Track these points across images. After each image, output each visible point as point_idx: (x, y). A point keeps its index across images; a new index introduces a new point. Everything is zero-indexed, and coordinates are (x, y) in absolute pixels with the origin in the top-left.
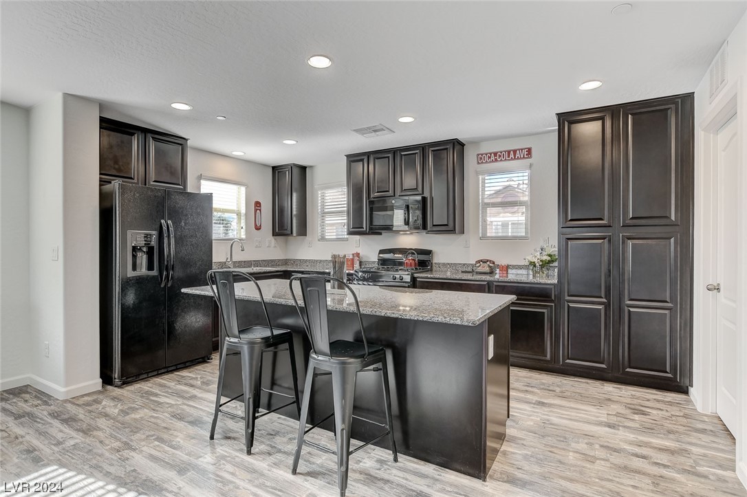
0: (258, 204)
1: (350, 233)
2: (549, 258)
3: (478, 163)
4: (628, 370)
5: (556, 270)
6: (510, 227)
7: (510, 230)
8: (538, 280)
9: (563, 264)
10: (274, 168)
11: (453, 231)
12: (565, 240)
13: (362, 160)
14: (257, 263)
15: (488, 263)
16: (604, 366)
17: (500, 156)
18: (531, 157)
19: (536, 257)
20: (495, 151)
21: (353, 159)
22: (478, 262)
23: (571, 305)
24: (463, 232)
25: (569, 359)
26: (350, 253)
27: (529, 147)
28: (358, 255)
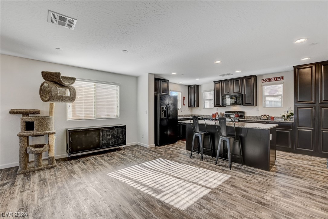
0: (184, 97)
1: (215, 106)
2: (290, 114)
3: (262, 82)
4: (322, 152)
5: (293, 118)
6: (273, 102)
7: (273, 105)
8: (286, 121)
9: (296, 116)
10: (189, 86)
11: (253, 105)
12: (296, 108)
13: (220, 83)
14: (184, 116)
15: (266, 116)
16: (312, 150)
19: (286, 114)
20: (269, 78)
21: (216, 82)
22: (262, 115)
23: (299, 130)
24: (256, 106)
25: (298, 148)
26: (214, 112)
27: (282, 76)
28: (217, 113)
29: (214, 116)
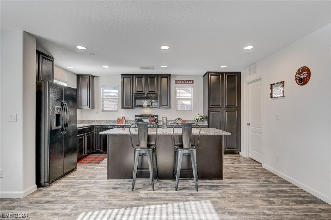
1: (123, 108)
2: (201, 117)
3: (176, 83)
7: (186, 108)
9: (209, 119)
10: (78, 76)
12: (210, 112)
13: (130, 77)
15: (180, 120)
17: (183, 82)
18: (193, 83)
20: (181, 80)
21: (124, 76)
22: (176, 119)
24: (170, 108)
26: (120, 117)
27: (193, 80)
28: (124, 117)
29: (120, 121)
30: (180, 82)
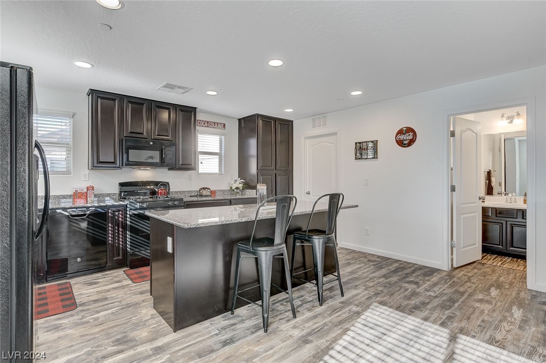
3: (198, 125)
11: (194, 169)
12: (260, 176)
13: (114, 100)
15: (207, 190)
17: (210, 124)
18: (225, 129)
20: (208, 120)
22: (201, 189)
27: (224, 123)
28: (92, 188)
30: (204, 124)
